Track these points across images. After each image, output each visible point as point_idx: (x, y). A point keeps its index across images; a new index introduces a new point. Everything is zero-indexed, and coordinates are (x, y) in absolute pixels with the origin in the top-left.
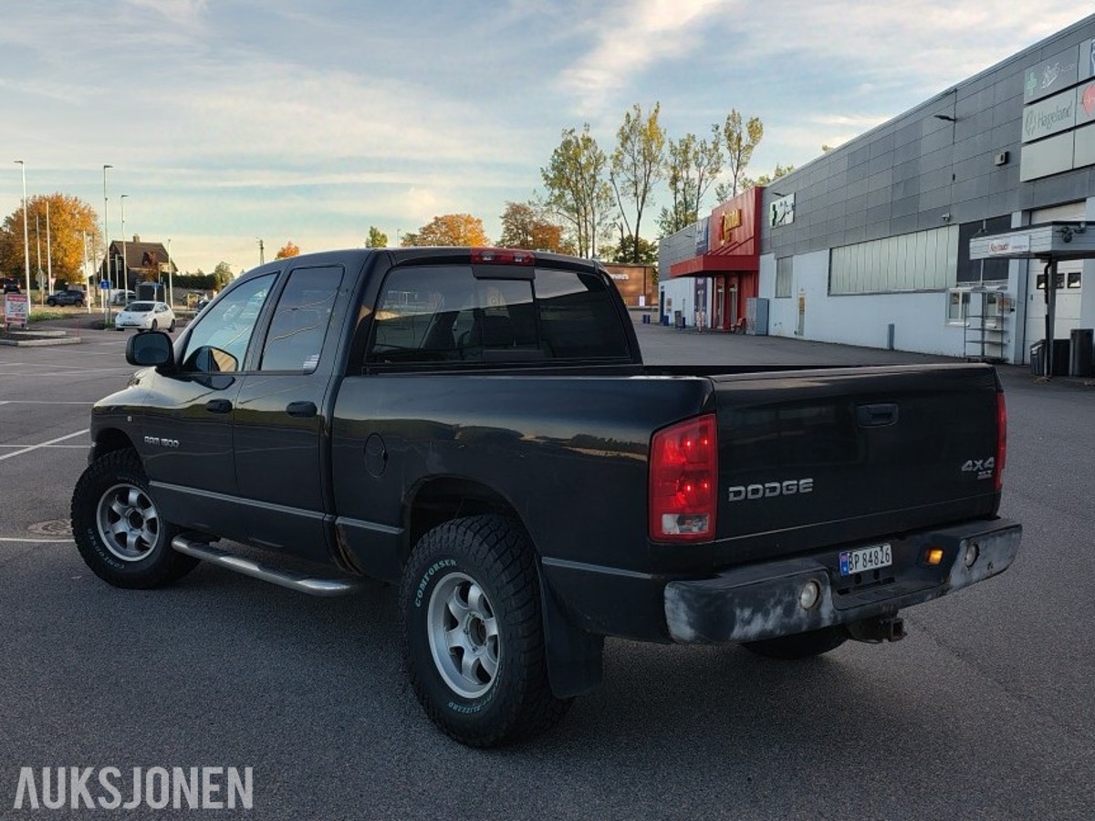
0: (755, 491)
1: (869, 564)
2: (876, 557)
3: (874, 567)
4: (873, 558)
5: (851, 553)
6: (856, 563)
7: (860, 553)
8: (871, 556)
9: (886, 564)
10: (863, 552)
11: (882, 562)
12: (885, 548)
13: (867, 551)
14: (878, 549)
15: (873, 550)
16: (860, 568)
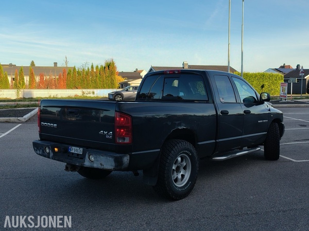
0: (45, 124)
1: (76, 151)
2: (78, 151)
3: (77, 153)
4: (77, 150)
5: (72, 147)
6: (73, 150)
7: (74, 148)
8: (76, 150)
9: (80, 153)
10: (75, 148)
11: (79, 152)
12: (81, 149)
13: (76, 148)
14: (79, 149)
15: (77, 148)
16: (73, 151)
